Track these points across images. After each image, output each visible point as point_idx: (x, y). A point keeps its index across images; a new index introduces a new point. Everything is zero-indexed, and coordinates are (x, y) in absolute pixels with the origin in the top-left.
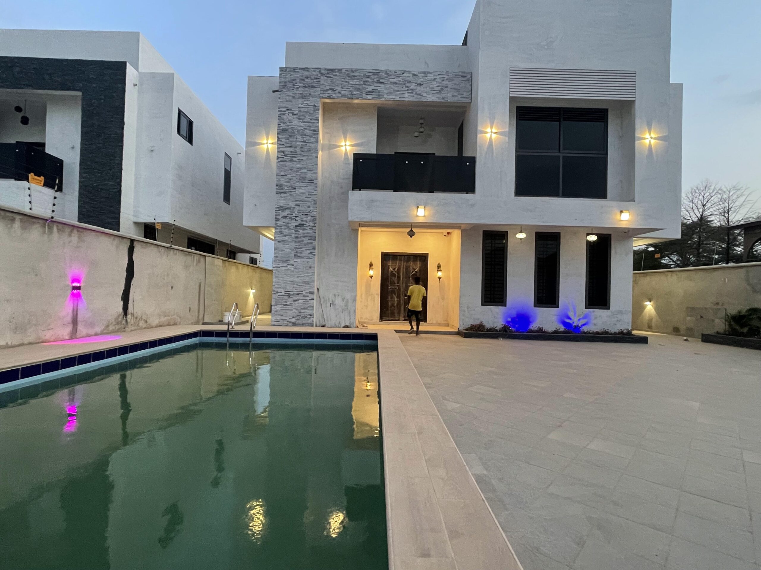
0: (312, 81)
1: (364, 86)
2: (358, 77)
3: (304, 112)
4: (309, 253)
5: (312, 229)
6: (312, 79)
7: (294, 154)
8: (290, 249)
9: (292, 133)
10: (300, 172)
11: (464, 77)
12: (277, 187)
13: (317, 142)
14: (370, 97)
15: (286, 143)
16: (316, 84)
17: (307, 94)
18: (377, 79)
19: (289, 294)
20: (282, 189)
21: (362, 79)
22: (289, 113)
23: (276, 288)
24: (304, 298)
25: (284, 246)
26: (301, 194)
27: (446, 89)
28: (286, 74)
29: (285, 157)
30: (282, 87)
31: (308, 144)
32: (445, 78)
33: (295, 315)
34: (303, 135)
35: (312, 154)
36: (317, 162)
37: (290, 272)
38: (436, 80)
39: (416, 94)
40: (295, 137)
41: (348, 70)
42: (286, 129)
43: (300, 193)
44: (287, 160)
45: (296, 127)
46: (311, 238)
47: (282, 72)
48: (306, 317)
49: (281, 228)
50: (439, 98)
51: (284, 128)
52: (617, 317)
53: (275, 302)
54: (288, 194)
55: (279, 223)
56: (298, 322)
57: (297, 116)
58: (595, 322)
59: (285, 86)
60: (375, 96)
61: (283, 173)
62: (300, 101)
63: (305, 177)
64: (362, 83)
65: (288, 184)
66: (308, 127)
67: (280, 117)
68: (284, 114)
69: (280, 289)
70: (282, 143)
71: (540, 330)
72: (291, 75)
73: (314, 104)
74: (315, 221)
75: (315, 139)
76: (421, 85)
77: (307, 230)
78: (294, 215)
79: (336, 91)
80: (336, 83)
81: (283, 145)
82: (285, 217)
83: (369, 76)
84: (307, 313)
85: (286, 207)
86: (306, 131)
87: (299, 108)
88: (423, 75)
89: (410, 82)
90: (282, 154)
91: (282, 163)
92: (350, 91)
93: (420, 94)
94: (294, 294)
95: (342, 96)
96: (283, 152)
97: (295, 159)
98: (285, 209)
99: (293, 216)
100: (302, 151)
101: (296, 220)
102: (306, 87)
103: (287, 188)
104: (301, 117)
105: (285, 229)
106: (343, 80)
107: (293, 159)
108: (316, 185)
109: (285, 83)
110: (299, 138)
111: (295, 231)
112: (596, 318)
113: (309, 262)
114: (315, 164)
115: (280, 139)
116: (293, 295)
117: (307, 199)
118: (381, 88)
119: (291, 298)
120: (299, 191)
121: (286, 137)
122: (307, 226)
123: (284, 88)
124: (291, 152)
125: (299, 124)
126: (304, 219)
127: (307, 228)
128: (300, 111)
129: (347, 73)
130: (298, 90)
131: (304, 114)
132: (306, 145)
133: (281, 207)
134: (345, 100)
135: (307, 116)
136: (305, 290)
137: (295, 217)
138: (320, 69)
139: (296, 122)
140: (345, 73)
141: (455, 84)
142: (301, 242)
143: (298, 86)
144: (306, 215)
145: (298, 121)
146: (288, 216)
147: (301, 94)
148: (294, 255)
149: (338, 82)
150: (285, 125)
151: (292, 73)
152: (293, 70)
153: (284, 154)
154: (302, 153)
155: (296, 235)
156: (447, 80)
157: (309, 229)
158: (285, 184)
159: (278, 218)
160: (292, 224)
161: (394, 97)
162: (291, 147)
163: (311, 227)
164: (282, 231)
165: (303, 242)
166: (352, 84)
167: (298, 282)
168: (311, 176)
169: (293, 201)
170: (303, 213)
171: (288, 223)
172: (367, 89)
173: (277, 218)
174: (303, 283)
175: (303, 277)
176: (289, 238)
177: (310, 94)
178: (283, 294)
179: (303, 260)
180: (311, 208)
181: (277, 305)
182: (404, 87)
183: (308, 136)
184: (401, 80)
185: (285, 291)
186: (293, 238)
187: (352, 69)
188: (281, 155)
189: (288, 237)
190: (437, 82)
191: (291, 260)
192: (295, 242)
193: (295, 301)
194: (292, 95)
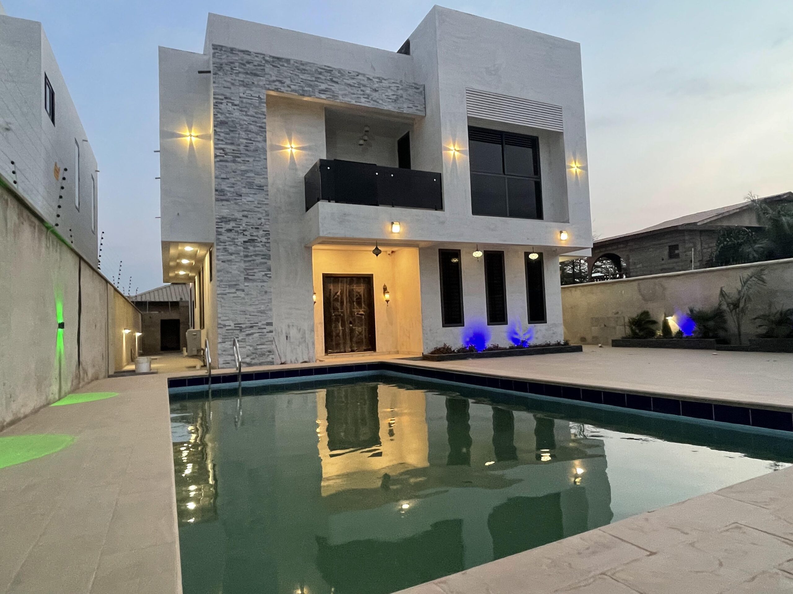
0: (254, 68)
1: (316, 83)
2: (309, 72)
3: (247, 103)
4: (263, 275)
5: (265, 245)
6: (255, 66)
7: (238, 153)
8: (239, 271)
9: (232, 127)
10: (246, 175)
11: (418, 89)
12: (217, 193)
13: (265, 141)
14: (323, 96)
15: (226, 138)
16: (260, 73)
17: (249, 82)
18: (331, 77)
19: (241, 327)
20: (224, 195)
21: (313, 74)
22: (227, 102)
23: (222, 320)
24: (260, 331)
25: (230, 266)
26: (249, 203)
27: (401, 99)
28: (221, 54)
29: (225, 156)
30: (216, 69)
31: (254, 143)
32: (399, 87)
33: (249, 352)
34: (247, 131)
35: (259, 154)
36: (266, 164)
37: (241, 300)
38: (391, 88)
39: (372, 99)
40: (237, 132)
41: (297, 62)
42: (224, 121)
43: (248, 201)
44: (229, 160)
45: (237, 121)
46: (263, 257)
47: (216, 51)
48: (264, 355)
49: (225, 244)
50: (395, 107)
51: (221, 119)
52: (553, 330)
53: (223, 338)
54: (232, 202)
55: (222, 238)
56: (254, 361)
57: (238, 107)
58: (537, 336)
59: (220, 67)
60: (330, 96)
61: (224, 176)
62: (242, 89)
63: (254, 182)
64: (314, 79)
65: (232, 190)
66: (253, 122)
67: (217, 106)
68: (221, 103)
69: (228, 322)
70: (221, 138)
71: (496, 348)
72: (228, 56)
73: (259, 96)
74: (269, 237)
75: (262, 137)
76: (376, 91)
77: (259, 247)
78: (241, 228)
79: (284, 83)
80: (283, 74)
81: (222, 140)
82: (229, 231)
83: (321, 72)
84: (265, 350)
85: (230, 218)
86: (252, 127)
87: (240, 97)
88: (377, 80)
89: (364, 86)
90: (221, 151)
91: (221, 163)
92: (300, 86)
93: (375, 101)
94: (246, 326)
95: (293, 91)
96: (223, 149)
97: (239, 160)
98: (229, 221)
99: (241, 230)
100: (247, 150)
101: (244, 234)
102: (247, 73)
103: (231, 194)
104: (243, 109)
105: (230, 245)
106: (291, 72)
107: (236, 159)
108: (266, 193)
109: (221, 65)
110: (243, 134)
111: (244, 248)
112: (537, 332)
113: (264, 286)
114: (264, 168)
115: (218, 133)
116: (246, 328)
117: (258, 209)
118: (335, 88)
119: (244, 332)
120: (245, 199)
121: (224, 131)
122: (258, 242)
123: (219, 70)
124: (233, 150)
125: (241, 117)
126: (255, 234)
127: (258, 244)
128: (242, 102)
129: (296, 64)
130: (238, 76)
131: (248, 105)
132: (253, 143)
133: (223, 218)
134: (295, 96)
135: (251, 109)
136: (261, 322)
137: (242, 231)
138: (264, 55)
139: (237, 114)
140: (294, 65)
141: (409, 95)
142: (252, 262)
143: (238, 71)
144: (256, 228)
145: (240, 114)
146: (233, 230)
147: (243, 81)
148: (242, 278)
149: (286, 73)
150: (223, 116)
151: (230, 55)
152: (229, 50)
153: (223, 152)
154: (247, 152)
155: (245, 253)
156: (401, 89)
157: (261, 246)
158: (228, 189)
159: (221, 232)
160: (239, 240)
161: (349, 100)
162: (232, 144)
163: (263, 244)
164: (226, 248)
165: (255, 262)
166: (302, 79)
167: (250, 312)
168: (260, 181)
169: (239, 211)
170: (253, 227)
171: (234, 239)
172: (320, 87)
173: (219, 232)
174: (258, 312)
175: (258, 304)
176: (236, 257)
177: (253, 83)
178: (233, 328)
179: (255, 284)
180: (263, 221)
181: (225, 342)
182: (360, 91)
183: (253, 132)
184: (356, 82)
185: (235, 324)
186: (241, 257)
187: (301, 61)
188: (220, 153)
189: (236, 255)
190: (392, 90)
191: (240, 284)
192: (245, 261)
193: (248, 335)
194: (229, 80)
